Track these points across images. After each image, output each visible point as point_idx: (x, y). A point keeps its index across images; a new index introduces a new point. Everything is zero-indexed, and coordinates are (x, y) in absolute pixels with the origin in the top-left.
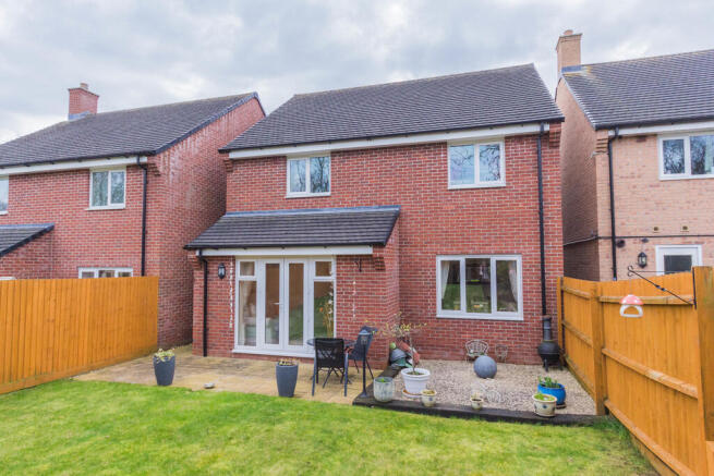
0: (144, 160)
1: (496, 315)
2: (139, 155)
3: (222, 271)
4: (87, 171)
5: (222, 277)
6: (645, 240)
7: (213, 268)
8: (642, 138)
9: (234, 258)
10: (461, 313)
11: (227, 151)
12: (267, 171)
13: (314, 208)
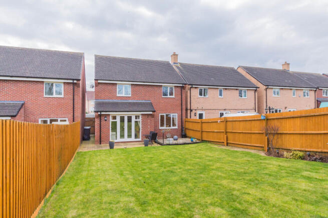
0: (75, 82)
1: (172, 127)
2: (73, 80)
3: (106, 119)
4: (43, 82)
5: (106, 120)
6: (196, 110)
7: (102, 118)
8: (196, 88)
9: (109, 115)
10: (164, 128)
11: (98, 80)
12: (110, 87)
13: (126, 100)
